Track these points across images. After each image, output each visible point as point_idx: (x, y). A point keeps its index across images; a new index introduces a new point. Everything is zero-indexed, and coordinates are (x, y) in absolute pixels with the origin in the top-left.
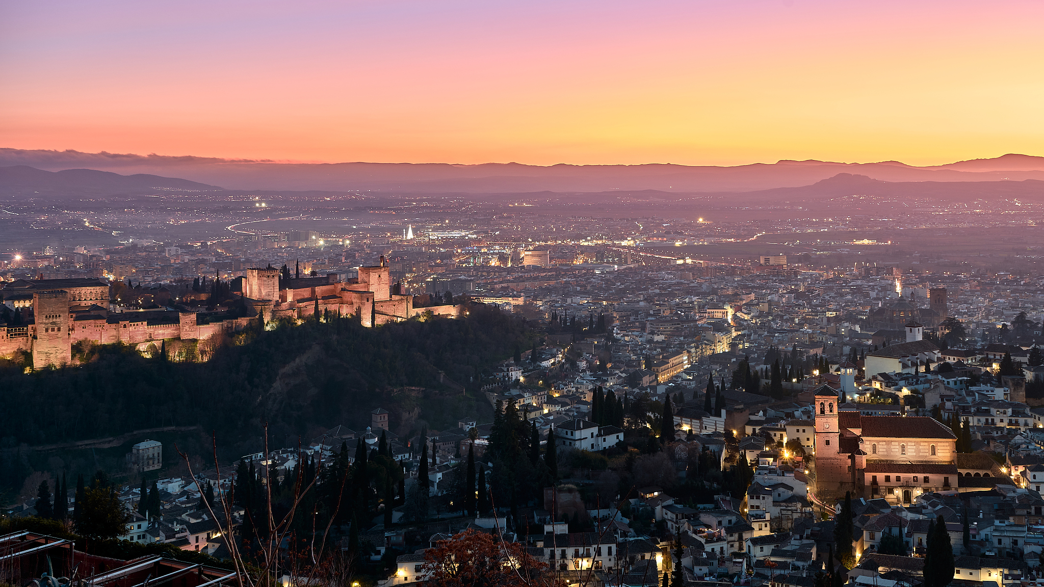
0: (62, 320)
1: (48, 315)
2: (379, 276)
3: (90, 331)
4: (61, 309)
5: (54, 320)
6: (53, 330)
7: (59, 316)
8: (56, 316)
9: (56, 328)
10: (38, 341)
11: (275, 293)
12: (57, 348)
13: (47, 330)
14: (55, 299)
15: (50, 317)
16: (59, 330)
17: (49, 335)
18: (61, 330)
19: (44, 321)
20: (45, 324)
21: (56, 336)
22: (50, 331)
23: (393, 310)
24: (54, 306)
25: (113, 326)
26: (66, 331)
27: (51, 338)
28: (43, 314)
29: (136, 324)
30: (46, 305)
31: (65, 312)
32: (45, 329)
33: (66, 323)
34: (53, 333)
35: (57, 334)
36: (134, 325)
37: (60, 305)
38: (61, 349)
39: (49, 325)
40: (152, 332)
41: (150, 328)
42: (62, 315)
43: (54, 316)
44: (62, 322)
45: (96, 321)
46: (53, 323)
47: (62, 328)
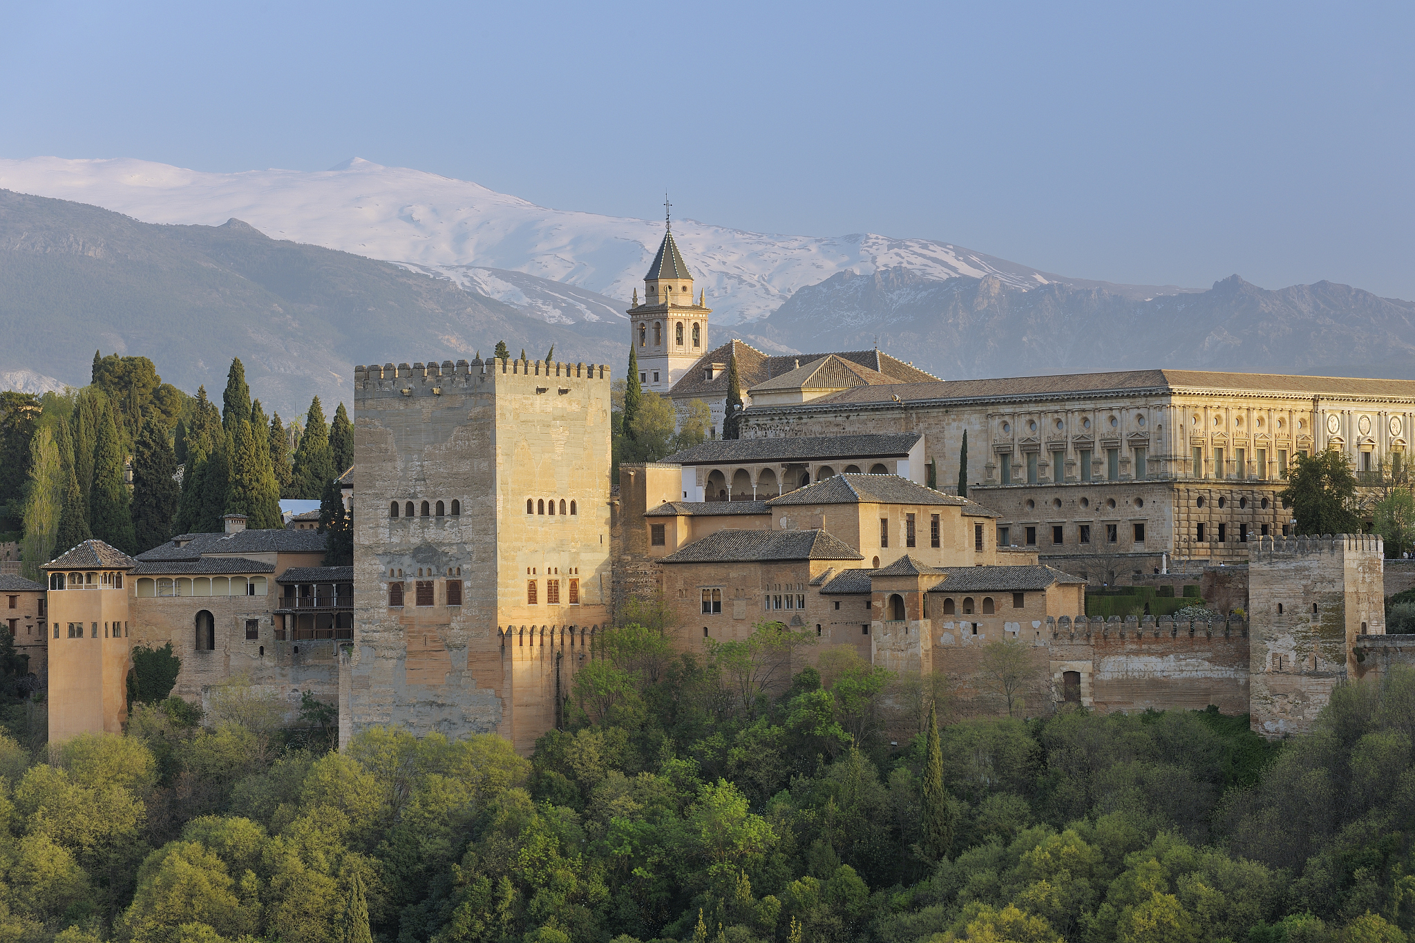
0: (468, 534)
1: (403, 509)
3: (741, 631)
4: (464, 467)
5: (432, 535)
6: (425, 595)
7: (456, 506)
8: (440, 505)
9: (439, 587)
10: (356, 655)
12: (445, 713)
13: (396, 596)
14: (433, 402)
15: (410, 506)
16: (455, 594)
17: (408, 628)
18: (466, 595)
19: (384, 534)
20: (390, 554)
21: (437, 634)
22: (410, 597)
24: (428, 448)
25: (850, 608)
26: (490, 605)
27: (417, 646)
28: (378, 496)
29: (979, 600)
30: (390, 439)
31: (486, 483)
32: (385, 586)
33: (489, 555)
34: (426, 612)
35: (443, 620)
36: (968, 606)
37: (456, 439)
38: (464, 719)
39: (407, 560)
40: (1083, 667)
41: (1072, 637)
42: (465, 501)
43: (433, 510)
44: (469, 548)
45: (773, 567)
46: (427, 553)
47: (467, 584)
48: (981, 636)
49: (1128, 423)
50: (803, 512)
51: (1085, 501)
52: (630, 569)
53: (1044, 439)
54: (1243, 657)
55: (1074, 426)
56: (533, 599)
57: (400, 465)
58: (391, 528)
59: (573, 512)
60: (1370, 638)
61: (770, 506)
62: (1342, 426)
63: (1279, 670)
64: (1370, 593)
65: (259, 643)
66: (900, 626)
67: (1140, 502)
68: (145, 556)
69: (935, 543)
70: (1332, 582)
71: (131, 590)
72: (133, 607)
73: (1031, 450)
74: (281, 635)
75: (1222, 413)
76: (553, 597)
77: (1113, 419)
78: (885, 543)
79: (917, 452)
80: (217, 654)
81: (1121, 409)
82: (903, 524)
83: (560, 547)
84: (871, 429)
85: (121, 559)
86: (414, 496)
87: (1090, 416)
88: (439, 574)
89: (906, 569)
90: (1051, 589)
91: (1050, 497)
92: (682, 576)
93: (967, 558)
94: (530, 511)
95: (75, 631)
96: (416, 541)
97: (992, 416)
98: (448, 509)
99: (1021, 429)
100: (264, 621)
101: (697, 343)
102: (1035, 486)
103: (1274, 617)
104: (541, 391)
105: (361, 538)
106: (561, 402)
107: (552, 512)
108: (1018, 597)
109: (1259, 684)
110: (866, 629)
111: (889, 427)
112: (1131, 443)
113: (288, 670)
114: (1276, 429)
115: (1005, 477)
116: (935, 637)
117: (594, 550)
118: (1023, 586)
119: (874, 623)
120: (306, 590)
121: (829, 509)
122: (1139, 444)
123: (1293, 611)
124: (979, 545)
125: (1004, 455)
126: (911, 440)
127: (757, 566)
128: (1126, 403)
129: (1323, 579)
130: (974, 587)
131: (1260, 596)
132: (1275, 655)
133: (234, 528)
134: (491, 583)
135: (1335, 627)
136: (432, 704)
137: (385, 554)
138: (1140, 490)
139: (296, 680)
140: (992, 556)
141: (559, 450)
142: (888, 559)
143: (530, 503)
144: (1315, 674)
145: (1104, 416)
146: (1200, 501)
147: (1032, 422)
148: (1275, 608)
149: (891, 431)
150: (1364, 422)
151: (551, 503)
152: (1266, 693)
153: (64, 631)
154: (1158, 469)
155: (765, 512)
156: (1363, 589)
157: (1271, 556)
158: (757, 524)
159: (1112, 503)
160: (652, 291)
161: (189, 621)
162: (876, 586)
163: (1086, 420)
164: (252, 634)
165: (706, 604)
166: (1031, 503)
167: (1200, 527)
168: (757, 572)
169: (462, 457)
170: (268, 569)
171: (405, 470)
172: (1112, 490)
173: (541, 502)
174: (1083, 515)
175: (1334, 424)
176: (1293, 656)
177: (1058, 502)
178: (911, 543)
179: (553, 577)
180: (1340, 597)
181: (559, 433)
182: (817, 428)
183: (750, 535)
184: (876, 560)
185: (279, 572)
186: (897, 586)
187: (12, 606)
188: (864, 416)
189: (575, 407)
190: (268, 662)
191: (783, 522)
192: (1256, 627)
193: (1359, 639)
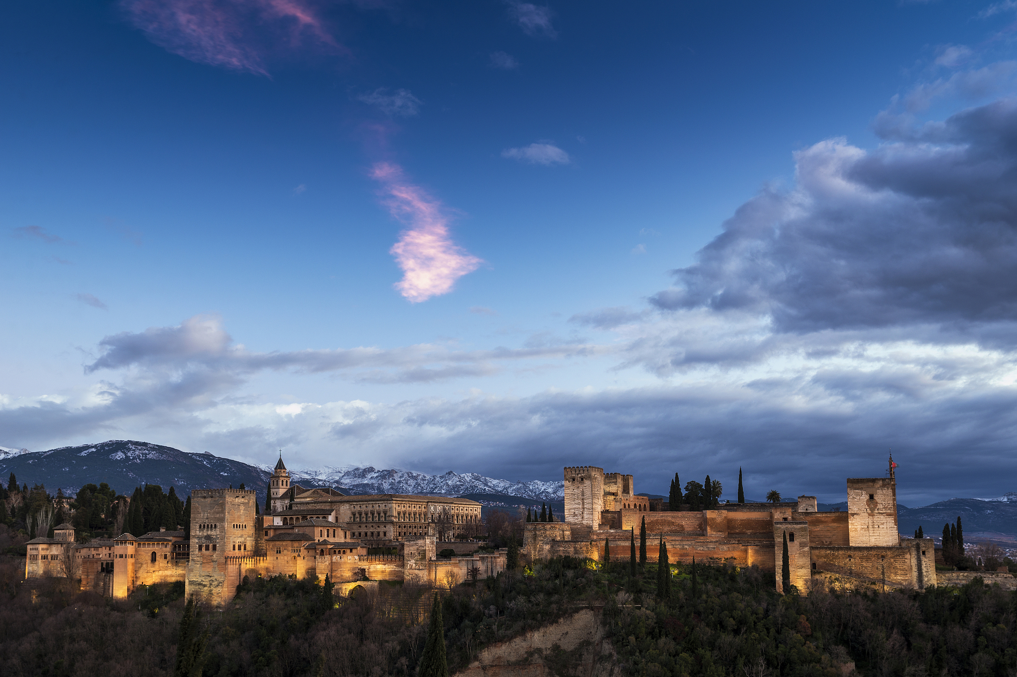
0: (218, 533)
1: (202, 526)
2: (872, 497)
3: (286, 558)
4: (218, 516)
5: (209, 533)
6: (207, 548)
7: (215, 525)
9: (211, 546)
10: (190, 563)
11: (585, 512)
12: (212, 578)
13: (200, 548)
14: (211, 499)
15: (204, 525)
16: (215, 548)
17: (203, 556)
18: (217, 548)
19: (198, 532)
20: (199, 538)
21: (210, 558)
22: (204, 549)
23: (880, 568)
24: (209, 511)
25: (312, 552)
26: (223, 551)
27: (205, 561)
28: (196, 523)
29: (342, 551)
30: (200, 508)
31: (222, 520)
32: (198, 546)
33: (223, 538)
34: (207, 553)
35: (211, 554)
36: (339, 552)
37: (216, 508)
38: (216, 579)
39: (203, 539)
40: (366, 567)
41: (364, 560)
42: (218, 524)
43: (210, 527)
44: (218, 536)
45: (293, 542)
46: (208, 537)
47: (218, 545)
48: (342, 560)
49: (382, 507)
50: (301, 528)
51: (372, 526)
52: (259, 542)
53: (363, 511)
54: (403, 566)
55: (370, 508)
56: (234, 549)
57: (202, 515)
58: (200, 531)
59: (245, 527)
60: (433, 561)
61: (294, 527)
62: (434, 509)
63: (411, 569)
64: (432, 550)
65: (167, 560)
66: (323, 557)
67: (385, 527)
68: (140, 537)
69: (334, 536)
70: (423, 547)
71: (136, 546)
72: (136, 551)
73: (360, 514)
74: (172, 558)
75: (405, 505)
76: (240, 549)
77: (379, 506)
78: (321, 536)
79: (333, 513)
80: (157, 563)
81: (375, 504)
82: (326, 531)
83: (241, 536)
84: (323, 507)
85: (134, 538)
86: (205, 523)
87: (374, 505)
88: (211, 543)
89: (325, 542)
90: (359, 548)
91: (365, 525)
92: (271, 544)
93: (342, 540)
94: (234, 527)
95: (121, 556)
96: (205, 534)
97: (351, 505)
98: (213, 526)
99: (358, 508)
100: (168, 554)
101: (287, 485)
102: (361, 522)
103: (410, 555)
104: (237, 497)
105: (192, 533)
106: (243, 500)
107: (240, 527)
108: (351, 551)
109: (406, 571)
110: (315, 558)
111: (327, 507)
112: (383, 512)
113: (174, 567)
114: (418, 509)
115: (354, 520)
116: (331, 560)
117: (250, 537)
118: (352, 547)
119: (317, 556)
120: (179, 547)
121: (308, 528)
122: (385, 513)
123: (414, 554)
124: (345, 537)
125: (354, 514)
126: (333, 510)
127: (290, 542)
128: (382, 502)
129: (421, 546)
130: (341, 547)
131: (407, 551)
132: (410, 565)
133: (162, 530)
134: (224, 545)
135: (423, 557)
136: (208, 576)
137: (198, 537)
138: (385, 524)
139: (176, 570)
140: (348, 540)
141: (242, 511)
142: (321, 539)
143: (234, 525)
144: (419, 569)
145: (377, 505)
146: (399, 527)
147: (360, 507)
148: (410, 553)
149: (328, 508)
150: (439, 508)
151: (240, 525)
152: (408, 574)
153: (118, 556)
154: (390, 518)
155: (292, 528)
156: (430, 549)
157: (410, 540)
158: (290, 531)
159: (379, 527)
160: (276, 472)
161: (150, 554)
162: (318, 547)
163: (373, 506)
164: (166, 557)
165: (277, 551)
166: (360, 526)
167: (399, 533)
168: (289, 543)
169: (217, 513)
170: (170, 541)
171: (203, 516)
172: (379, 523)
173: (237, 525)
174: (372, 530)
175: (432, 508)
176: (414, 565)
177: (366, 526)
178: (328, 536)
179: (240, 544)
180: (425, 550)
181: (242, 507)
182: (310, 507)
183: (289, 534)
184: (319, 540)
185: (173, 541)
186: (323, 547)
187: (110, 550)
188: (321, 504)
189: (246, 501)
190: (169, 565)
191: (297, 530)
192: (406, 558)
193: (429, 561)
